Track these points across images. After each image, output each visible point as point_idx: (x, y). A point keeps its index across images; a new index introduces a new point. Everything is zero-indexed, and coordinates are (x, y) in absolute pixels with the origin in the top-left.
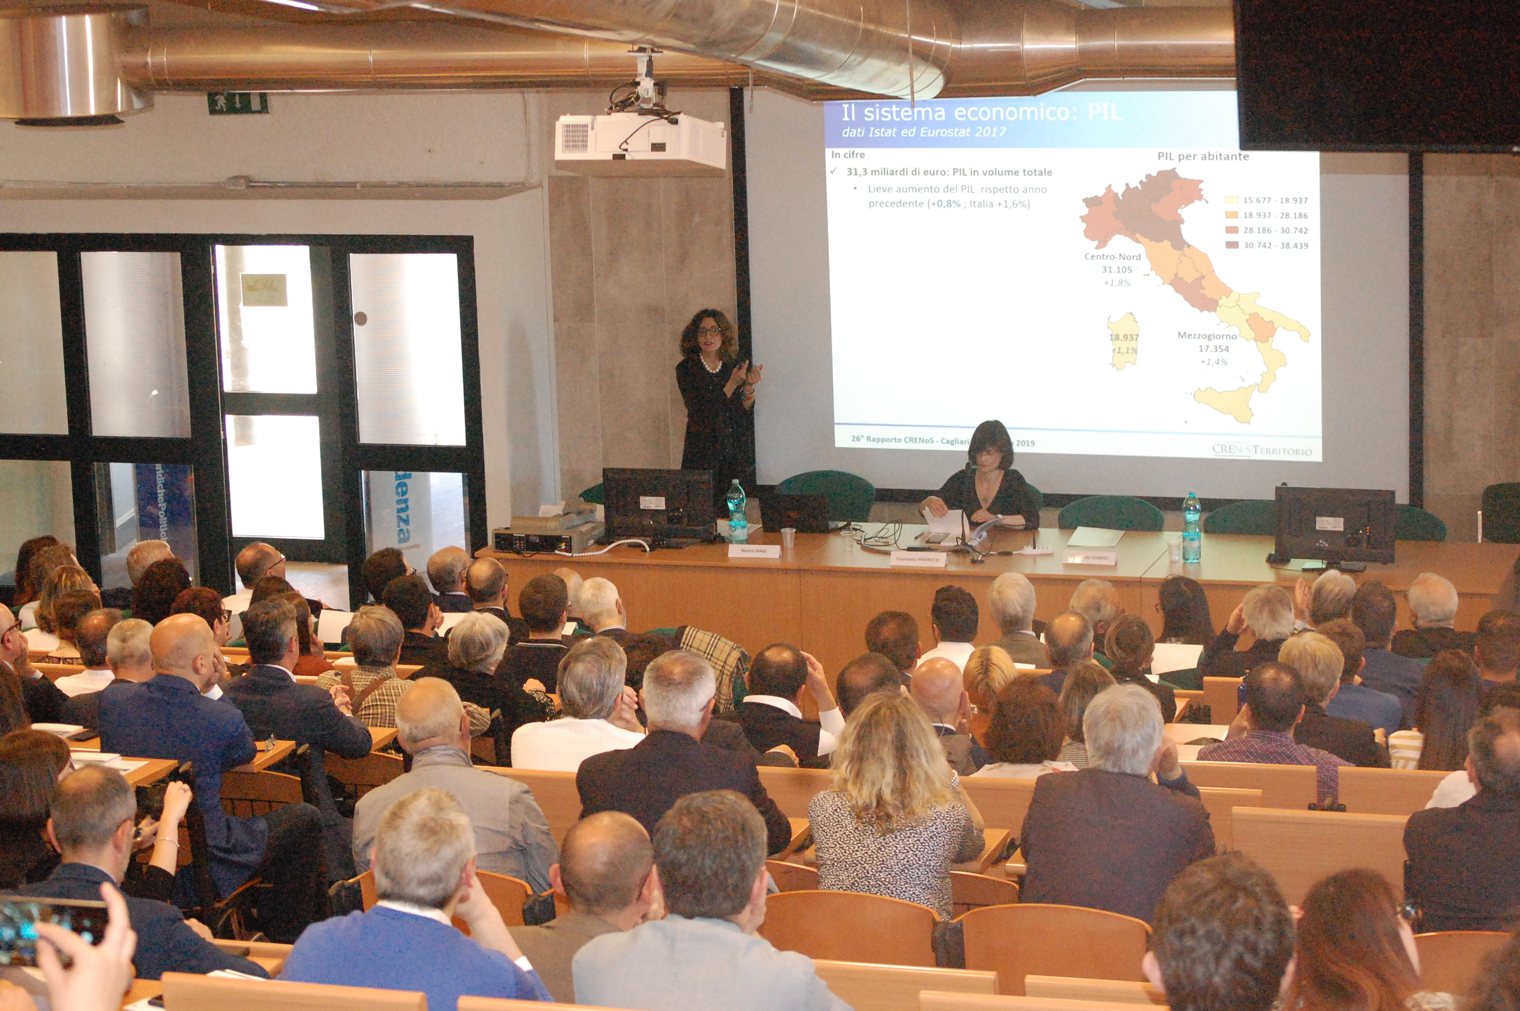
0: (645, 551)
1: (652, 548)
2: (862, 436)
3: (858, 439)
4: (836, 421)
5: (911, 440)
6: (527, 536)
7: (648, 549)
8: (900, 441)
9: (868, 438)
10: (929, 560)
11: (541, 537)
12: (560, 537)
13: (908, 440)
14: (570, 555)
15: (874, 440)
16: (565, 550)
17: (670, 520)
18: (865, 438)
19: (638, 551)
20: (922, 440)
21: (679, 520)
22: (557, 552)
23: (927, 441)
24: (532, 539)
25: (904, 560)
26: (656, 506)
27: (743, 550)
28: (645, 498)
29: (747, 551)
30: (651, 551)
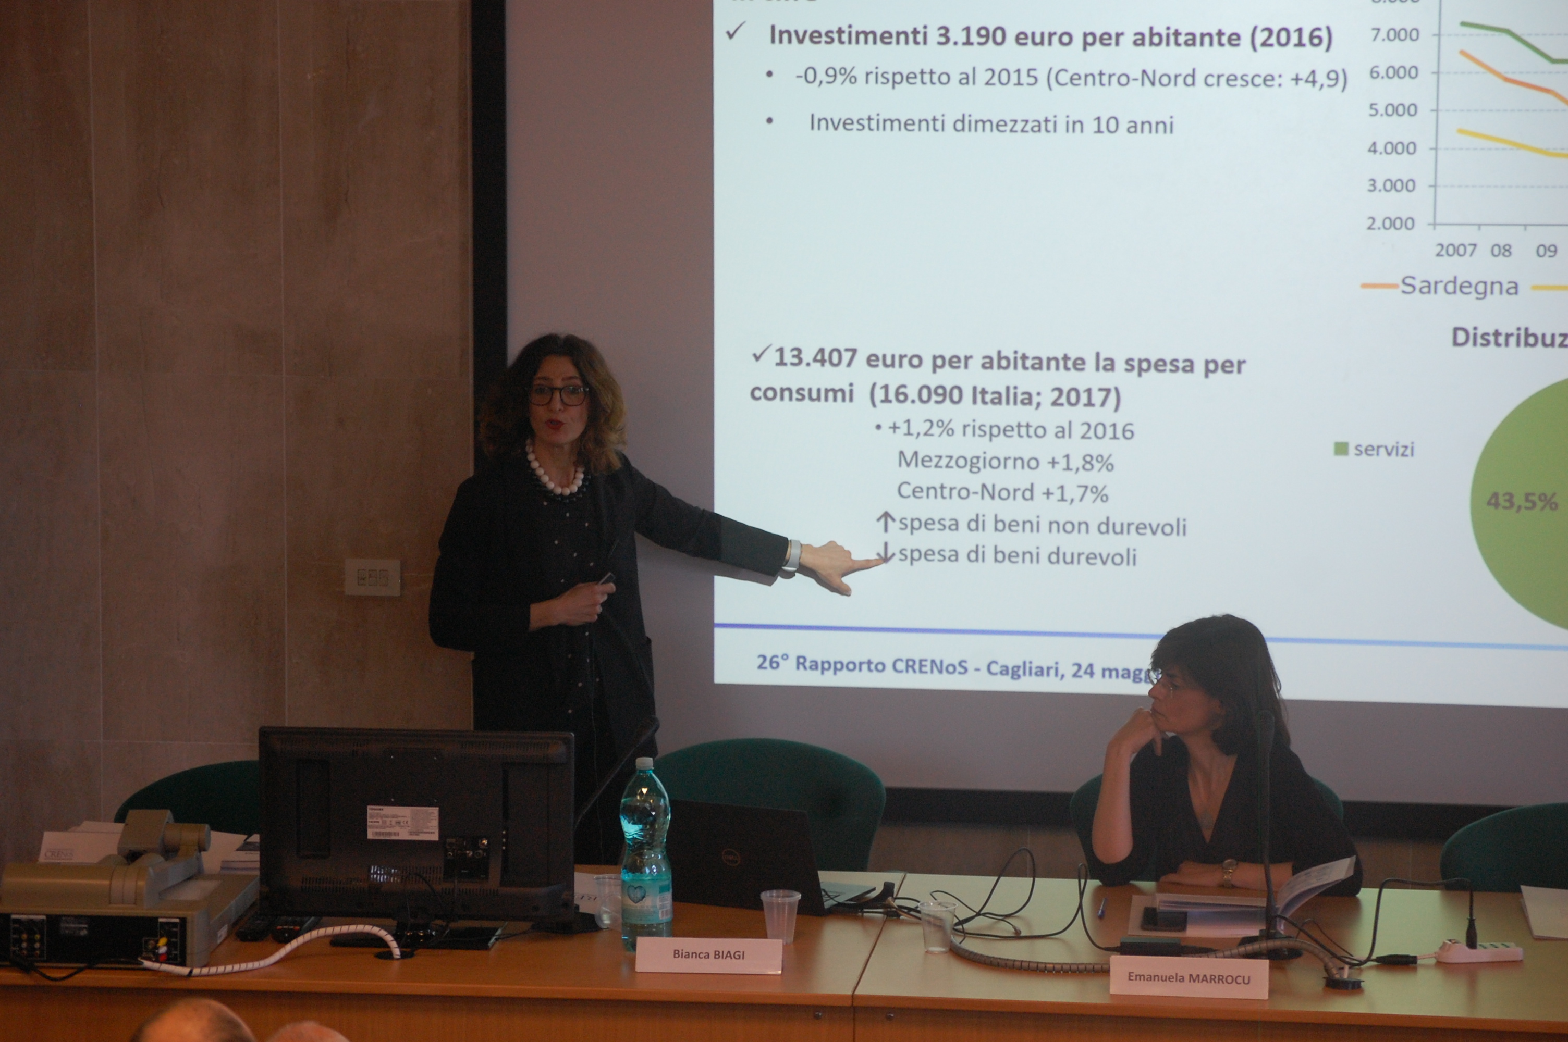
0: (389, 955)
1: (410, 947)
2: (785, 657)
3: (774, 664)
4: (718, 619)
5: (910, 665)
6: (54, 920)
7: (397, 952)
8: (880, 667)
9: (801, 662)
10: (1221, 979)
11: (95, 922)
12: (154, 919)
13: (901, 666)
14: (185, 971)
15: (815, 666)
16: (169, 959)
17: (452, 869)
18: (792, 661)
19: (366, 956)
20: (939, 667)
21: (479, 869)
22: (147, 964)
23: (951, 669)
24: (67, 927)
25: (1150, 978)
26: (411, 833)
27: (677, 954)
28: (380, 809)
29: (688, 955)
30: (404, 955)
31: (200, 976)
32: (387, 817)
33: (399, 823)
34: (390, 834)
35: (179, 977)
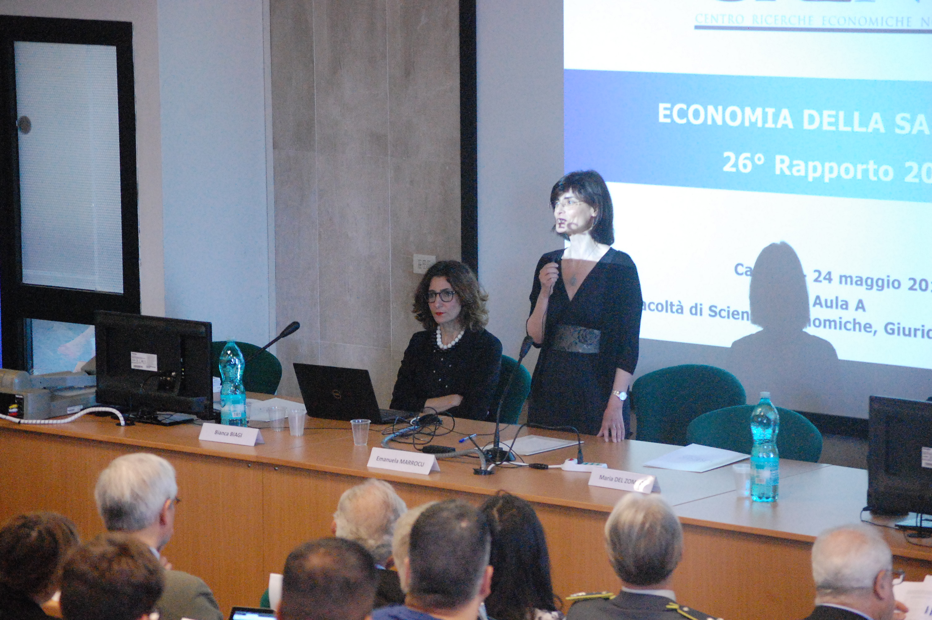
0: (119, 424)
1: (129, 422)
7: (123, 422)
10: (413, 463)
14: (22, 421)
16: (15, 415)
17: (162, 386)
19: (109, 423)
22: (4, 416)
25: (385, 460)
26: (147, 367)
27: (216, 432)
28: (136, 354)
29: (220, 433)
30: (126, 424)
31: (24, 424)
32: (138, 358)
33: (142, 361)
34: (139, 366)
35: (15, 423)
